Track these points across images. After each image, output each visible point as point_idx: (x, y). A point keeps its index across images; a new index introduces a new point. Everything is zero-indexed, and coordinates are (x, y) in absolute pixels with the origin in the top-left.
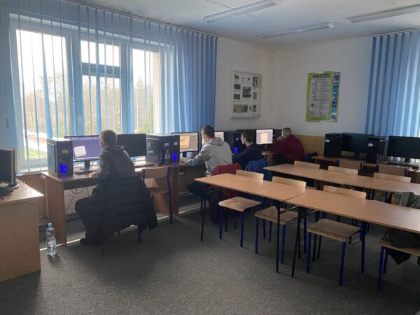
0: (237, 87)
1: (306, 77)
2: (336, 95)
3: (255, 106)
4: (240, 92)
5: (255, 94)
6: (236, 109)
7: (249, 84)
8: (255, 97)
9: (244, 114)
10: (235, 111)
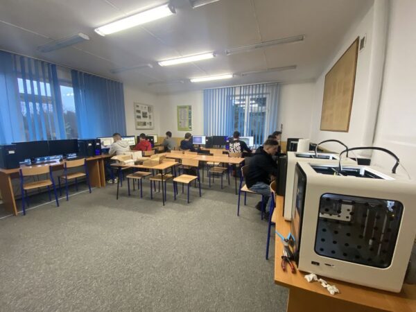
0: (139, 111)
1: (176, 108)
2: (190, 117)
3: (150, 123)
4: (141, 115)
5: (150, 116)
6: (139, 124)
7: (146, 111)
8: (150, 118)
9: (145, 127)
10: (138, 125)
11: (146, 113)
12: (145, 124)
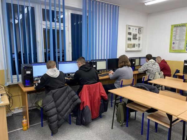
1: (170, 27)
4: (131, 37)
5: (139, 38)
7: (136, 32)
8: (139, 40)
10: (128, 47)
11: (136, 35)
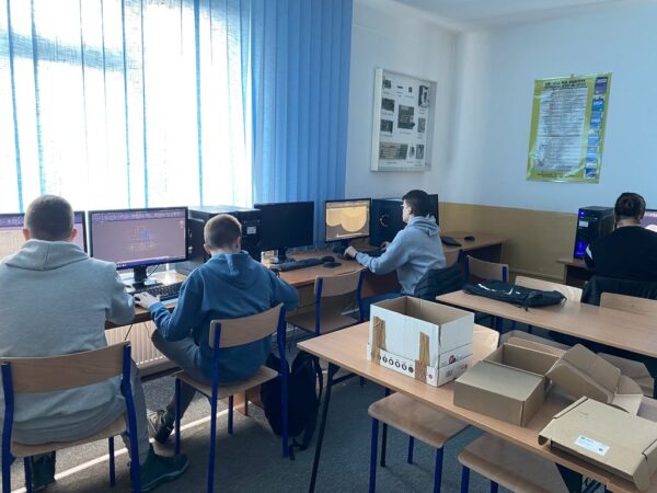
2: (598, 126)
3: (421, 147)
4: (394, 117)
6: (384, 152)
8: (421, 129)
10: (382, 156)
11: (411, 112)
12: (402, 152)
